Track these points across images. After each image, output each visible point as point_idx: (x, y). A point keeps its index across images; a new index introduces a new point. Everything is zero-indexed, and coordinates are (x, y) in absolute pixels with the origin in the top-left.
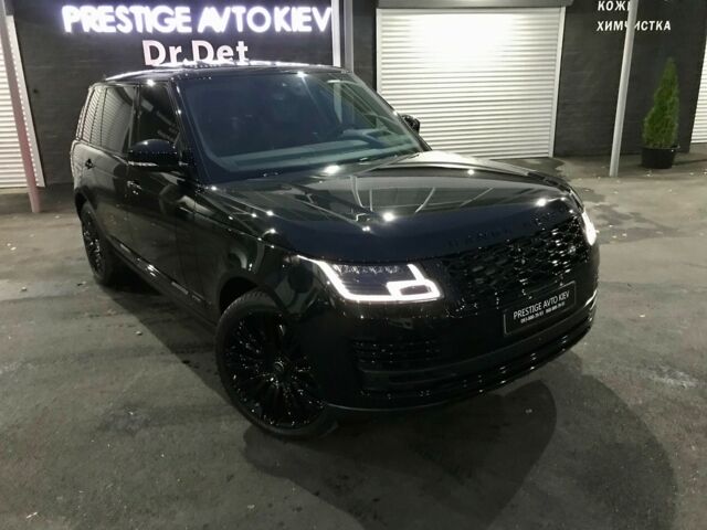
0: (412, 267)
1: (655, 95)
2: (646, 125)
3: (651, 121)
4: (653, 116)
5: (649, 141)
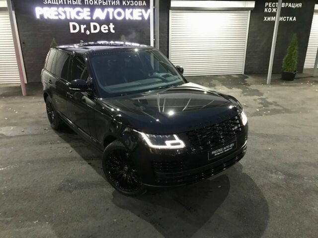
0: (175, 136)
1: (288, 49)
2: (284, 62)
4: (287, 58)
5: (285, 69)
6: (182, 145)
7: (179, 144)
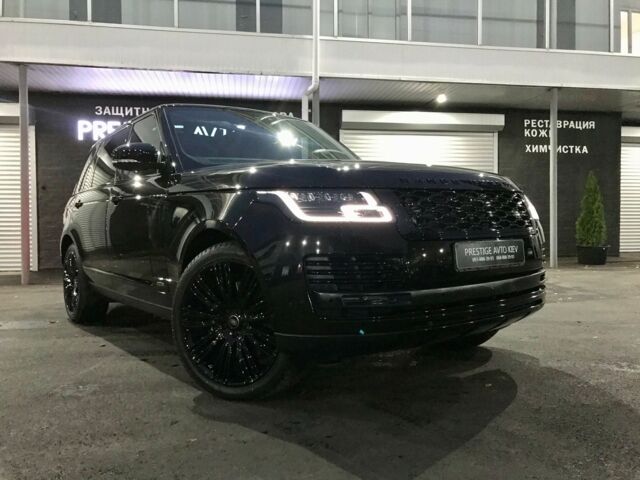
0: (366, 196)
1: (582, 202)
2: (578, 227)
3: (581, 224)
4: (583, 220)
5: (582, 241)
6: (386, 216)
7: (376, 214)
